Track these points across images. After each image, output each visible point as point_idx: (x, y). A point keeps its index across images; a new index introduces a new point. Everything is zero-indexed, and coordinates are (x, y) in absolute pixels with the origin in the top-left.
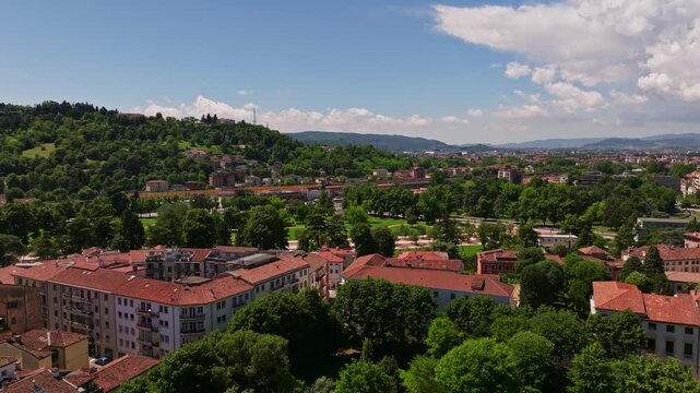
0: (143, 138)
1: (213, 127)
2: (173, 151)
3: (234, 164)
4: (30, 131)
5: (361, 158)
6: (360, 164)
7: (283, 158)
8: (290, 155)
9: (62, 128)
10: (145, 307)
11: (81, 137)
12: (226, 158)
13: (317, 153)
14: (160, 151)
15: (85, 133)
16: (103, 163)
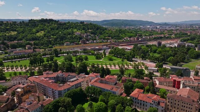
0: (65, 29)
1: (83, 25)
2: (72, 33)
3: (87, 36)
4: (38, 28)
5: (122, 33)
6: (121, 35)
7: (101, 33)
8: (103, 32)
9: (45, 27)
10: (53, 90)
11: (50, 29)
12: (85, 34)
13: (110, 32)
14: (69, 33)
15: (51, 28)
16: (55, 37)
